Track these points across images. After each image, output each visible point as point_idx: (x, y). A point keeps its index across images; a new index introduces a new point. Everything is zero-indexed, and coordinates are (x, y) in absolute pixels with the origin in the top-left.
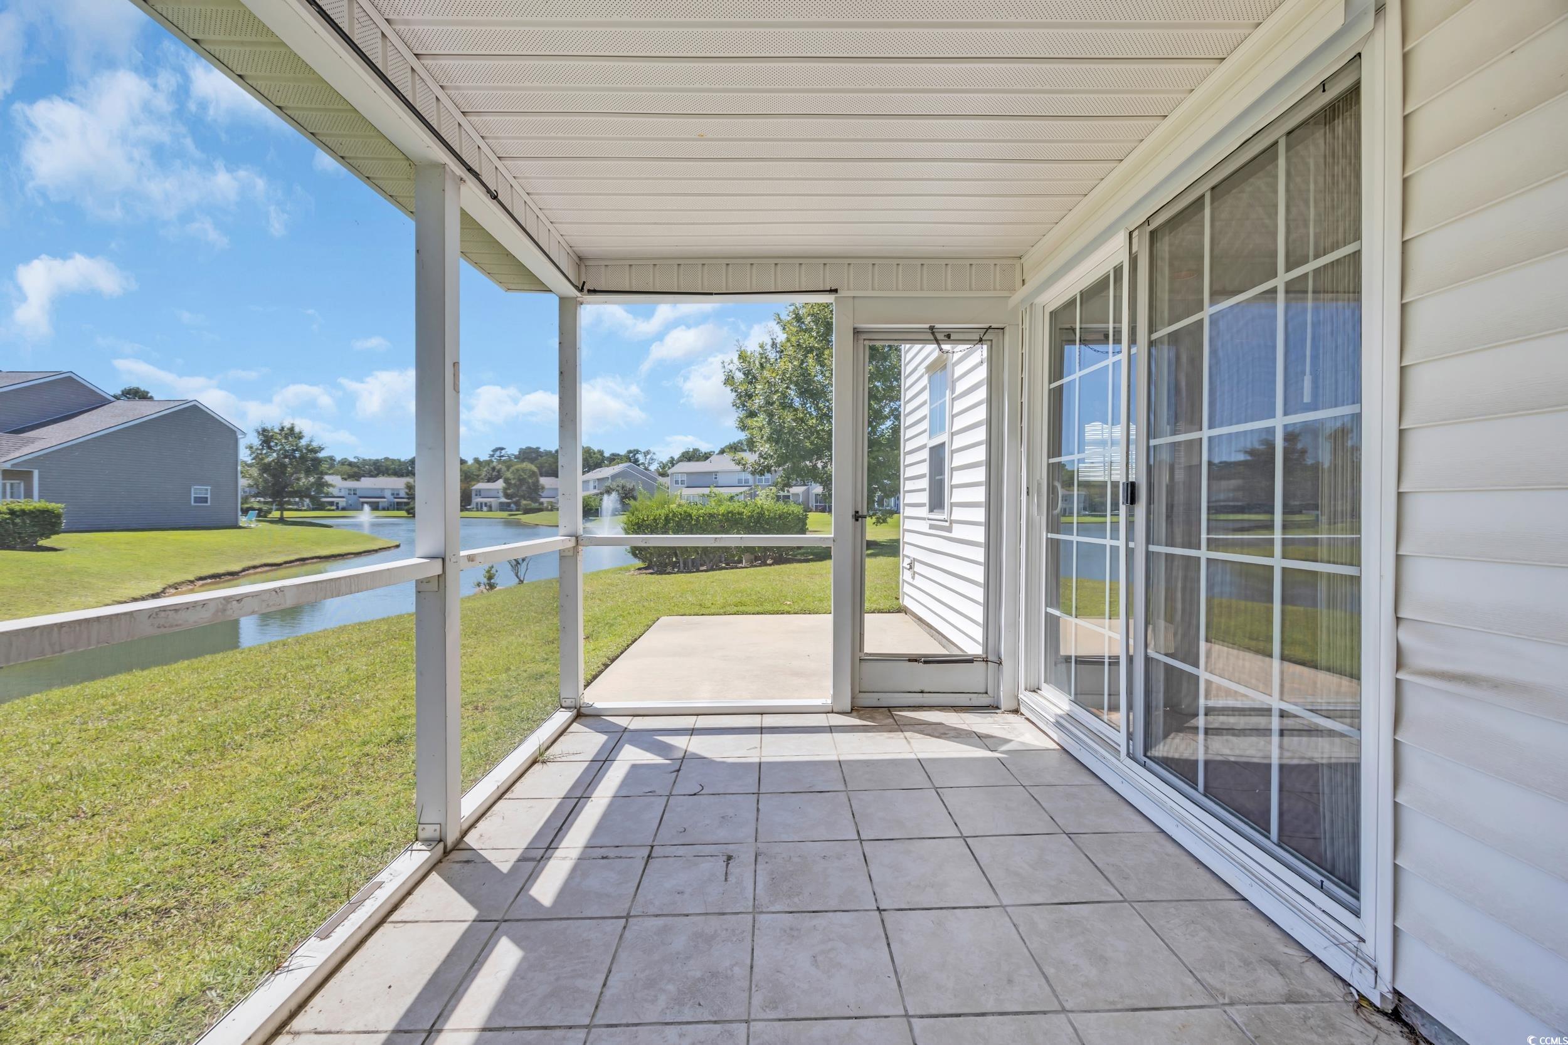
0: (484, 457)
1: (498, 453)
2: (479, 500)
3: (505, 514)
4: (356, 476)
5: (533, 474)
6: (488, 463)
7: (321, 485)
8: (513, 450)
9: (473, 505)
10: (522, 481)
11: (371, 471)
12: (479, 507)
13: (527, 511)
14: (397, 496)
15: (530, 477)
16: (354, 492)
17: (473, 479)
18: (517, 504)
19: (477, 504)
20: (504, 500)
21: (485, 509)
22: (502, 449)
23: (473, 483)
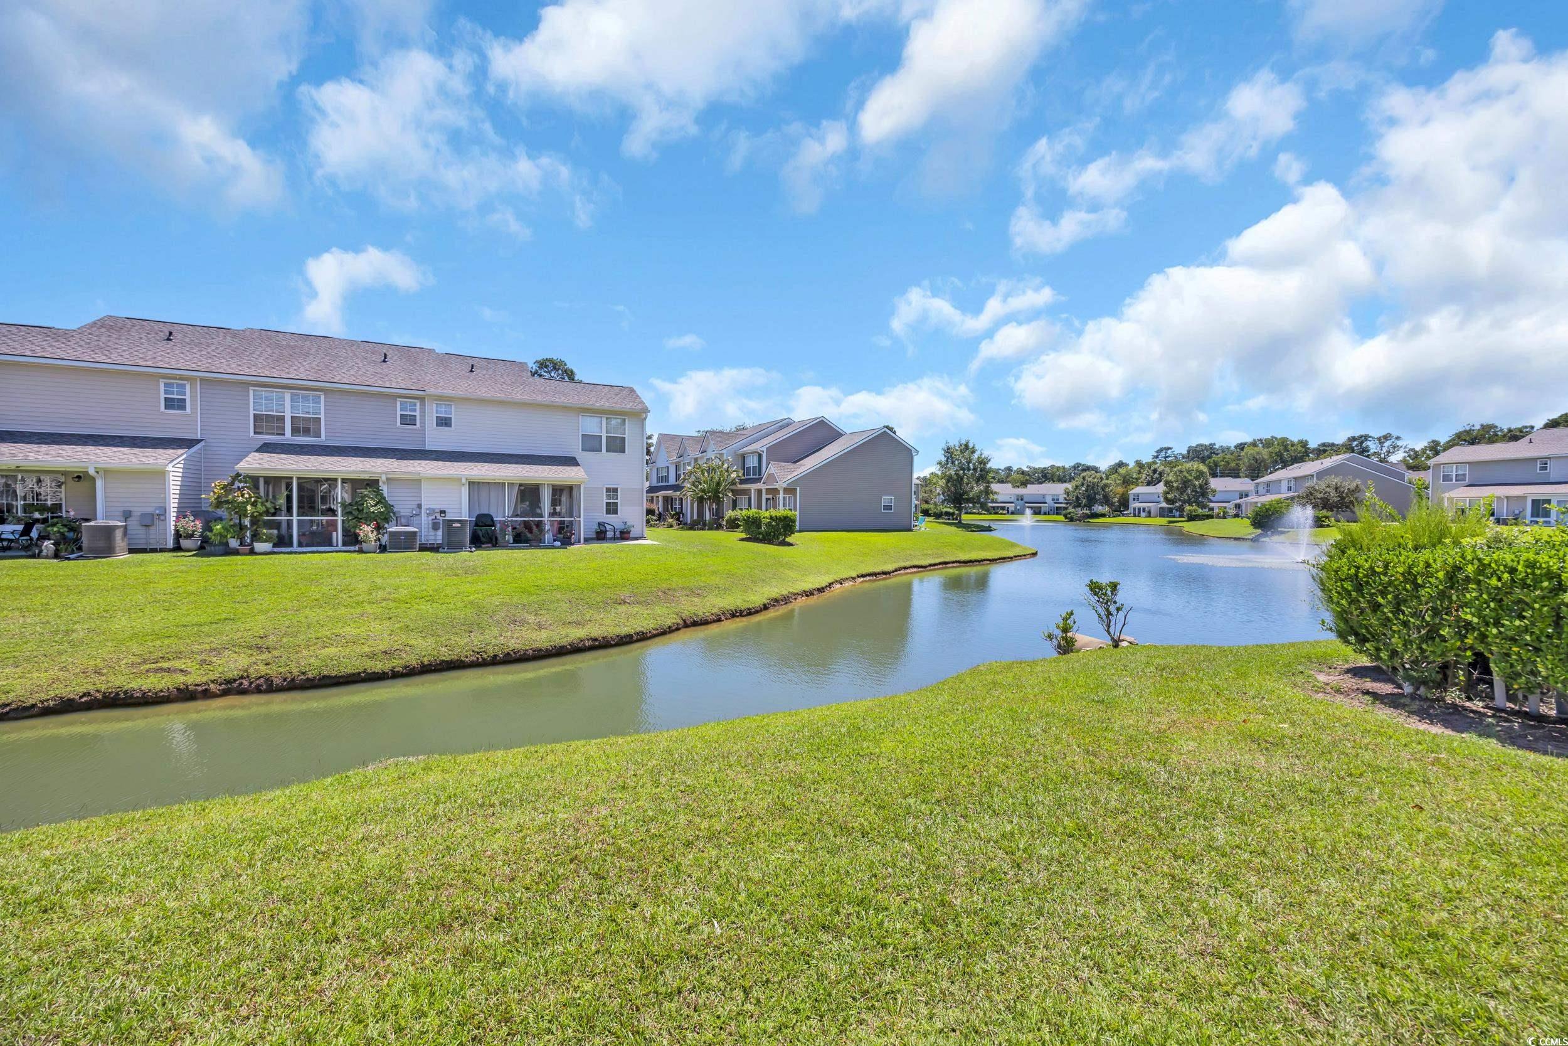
0: (1147, 459)
1: (1163, 454)
2: (1137, 505)
3: (1164, 521)
4: (1024, 484)
5: (1201, 474)
6: (1149, 465)
7: (987, 491)
8: (1181, 449)
9: (1131, 510)
10: (1186, 483)
11: (1039, 478)
12: (1137, 513)
13: (1192, 518)
14: (1056, 501)
15: (1197, 478)
16: (1020, 498)
17: (1133, 483)
18: (1181, 509)
19: (1134, 509)
20: (1164, 505)
21: (1143, 514)
22: (1169, 448)
23: (1132, 487)
